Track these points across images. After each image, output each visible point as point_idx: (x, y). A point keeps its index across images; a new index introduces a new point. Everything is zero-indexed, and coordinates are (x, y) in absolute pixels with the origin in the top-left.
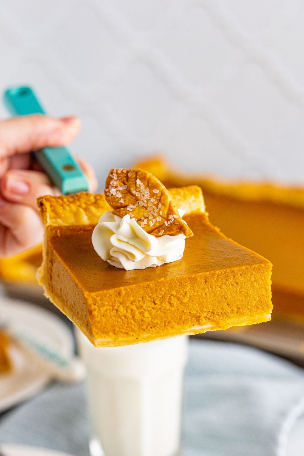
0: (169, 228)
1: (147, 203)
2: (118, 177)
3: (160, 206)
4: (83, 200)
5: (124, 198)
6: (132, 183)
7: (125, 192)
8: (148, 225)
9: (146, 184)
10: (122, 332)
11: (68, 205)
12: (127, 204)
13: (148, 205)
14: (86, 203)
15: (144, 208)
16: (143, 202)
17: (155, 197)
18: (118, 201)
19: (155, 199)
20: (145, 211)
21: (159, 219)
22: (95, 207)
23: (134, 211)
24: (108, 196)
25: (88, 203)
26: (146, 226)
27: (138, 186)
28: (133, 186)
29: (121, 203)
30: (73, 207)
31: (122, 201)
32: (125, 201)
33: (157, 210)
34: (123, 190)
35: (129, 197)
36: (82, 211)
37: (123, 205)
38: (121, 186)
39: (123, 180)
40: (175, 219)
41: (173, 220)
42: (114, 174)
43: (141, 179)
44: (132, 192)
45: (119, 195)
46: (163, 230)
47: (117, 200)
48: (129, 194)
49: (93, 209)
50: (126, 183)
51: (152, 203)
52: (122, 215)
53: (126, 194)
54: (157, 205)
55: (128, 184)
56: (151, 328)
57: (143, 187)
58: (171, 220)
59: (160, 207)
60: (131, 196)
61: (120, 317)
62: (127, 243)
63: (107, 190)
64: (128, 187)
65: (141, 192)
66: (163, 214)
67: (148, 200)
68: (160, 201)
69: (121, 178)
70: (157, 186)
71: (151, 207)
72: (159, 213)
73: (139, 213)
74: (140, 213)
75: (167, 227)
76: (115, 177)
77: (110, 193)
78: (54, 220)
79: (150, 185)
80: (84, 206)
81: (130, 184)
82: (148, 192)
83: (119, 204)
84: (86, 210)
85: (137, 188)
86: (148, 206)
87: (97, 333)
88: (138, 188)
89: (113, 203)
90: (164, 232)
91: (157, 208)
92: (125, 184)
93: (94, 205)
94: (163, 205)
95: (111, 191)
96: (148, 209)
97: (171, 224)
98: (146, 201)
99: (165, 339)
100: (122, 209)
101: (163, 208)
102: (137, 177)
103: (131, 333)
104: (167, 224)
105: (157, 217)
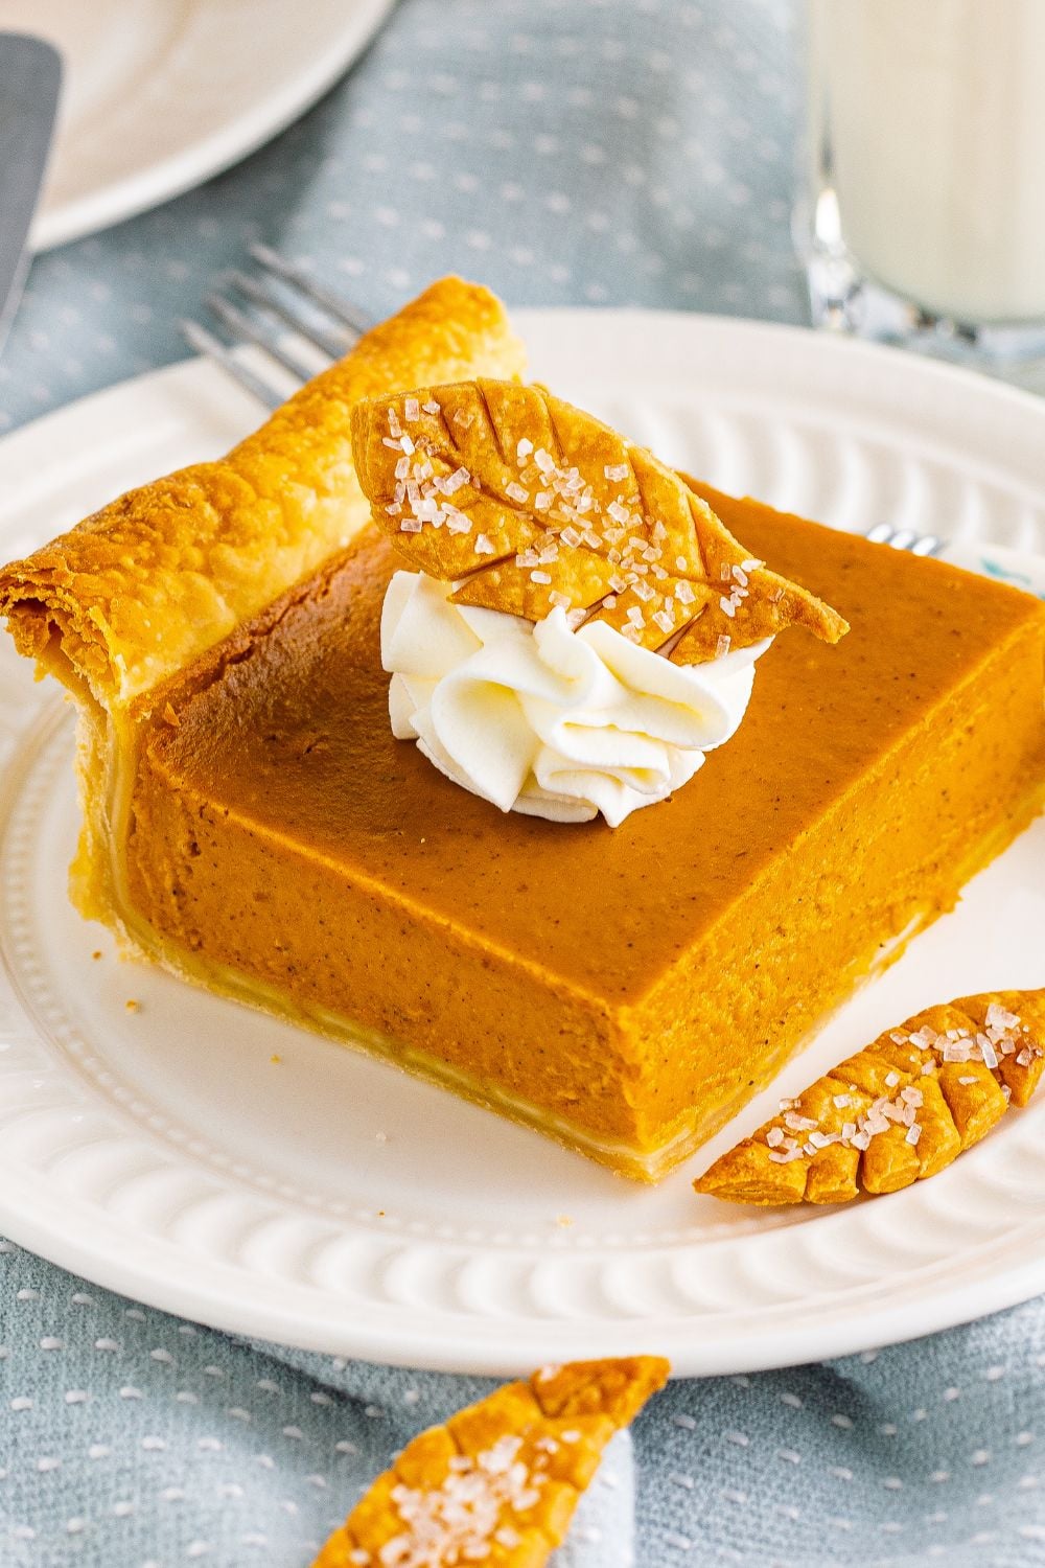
0: (745, 621)
1: (598, 530)
2: (415, 439)
3: (660, 531)
4: (185, 534)
5: (484, 526)
6: (483, 452)
7: (471, 497)
8: (651, 627)
9: (550, 443)
10: (710, 1088)
11: (150, 581)
12: (506, 549)
13: (603, 539)
14: (197, 543)
15: (596, 555)
16: (579, 529)
17: (620, 498)
18: (471, 549)
19: (625, 503)
20: (601, 564)
21: (685, 592)
22: (233, 543)
23: (558, 576)
24: (410, 534)
25: (203, 536)
26: (642, 633)
27: (522, 463)
28: (496, 465)
29: (483, 555)
30: (168, 577)
31: (484, 546)
32: (492, 539)
33: (652, 555)
34: (461, 489)
35: (501, 519)
36: (201, 581)
37: (491, 559)
38: (444, 476)
39: (440, 447)
40: (747, 574)
41: (744, 582)
42: (393, 431)
43: (519, 431)
44: (507, 492)
45: (461, 523)
46: (728, 638)
47: (462, 543)
48: (493, 505)
49: (229, 555)
50: (456, 456)
51: (619, 526)
52: (512, 605)
53: (479, 507)
54: (647, 531)
55: (471, 461)
56: (782, 1023)
57: (545, 462)
58: (734, 581)
59: (664, 538)
60: (510, 512)
61: (704, 1038)
62: (611, 727)
63: (394, 509)
64: (470, 472)
65: (546, 485)
66: (689, 565)
67: (596, 518)
68: (645, 507)
69: (430, 443)
70: (605, 445)
71: (623, 544)
72: (673, 563)
73: (583, 582)
74: (590, 584)
75: (734, 619)
76: (407, 445)
77: (415, 517)
78: (136, 669)
79: (572, 446)
80: (196, 556)
81: (478, 457)
82: (584, 483)
83: (474, 562)
84: (208, 571)
85: (518, 470)
86: (605, 541)
87: (650, 1134)
88: (524, 468)
89: (449, 562)
90: (732, 643)
91: (651, 545)
92: (454, 466)
93: (228, 537)
94: (674, 523)
95: (415, 510)
96: (612, 552)
97: (747, 603)
98: (588, 525)
99: (814, 1037)
100: (495, 576)
101: (679, 539)
102: (498, 420)
103: (733, 1073)
104: (729, 607)
105: (678, 588)
